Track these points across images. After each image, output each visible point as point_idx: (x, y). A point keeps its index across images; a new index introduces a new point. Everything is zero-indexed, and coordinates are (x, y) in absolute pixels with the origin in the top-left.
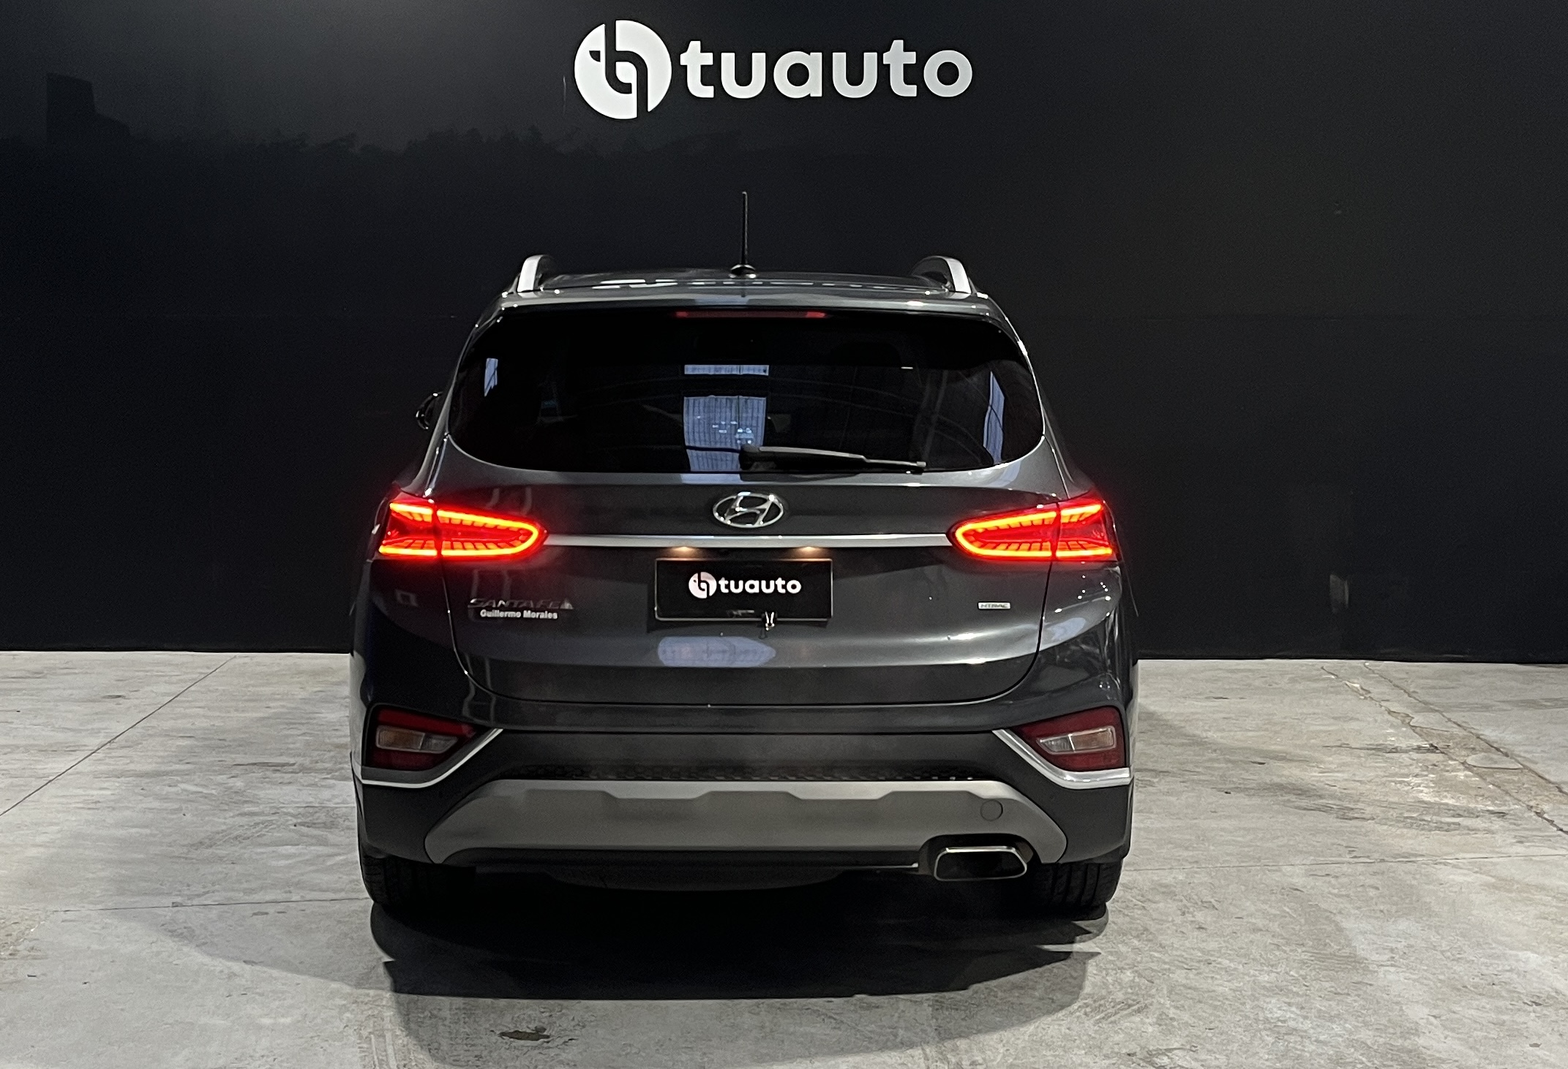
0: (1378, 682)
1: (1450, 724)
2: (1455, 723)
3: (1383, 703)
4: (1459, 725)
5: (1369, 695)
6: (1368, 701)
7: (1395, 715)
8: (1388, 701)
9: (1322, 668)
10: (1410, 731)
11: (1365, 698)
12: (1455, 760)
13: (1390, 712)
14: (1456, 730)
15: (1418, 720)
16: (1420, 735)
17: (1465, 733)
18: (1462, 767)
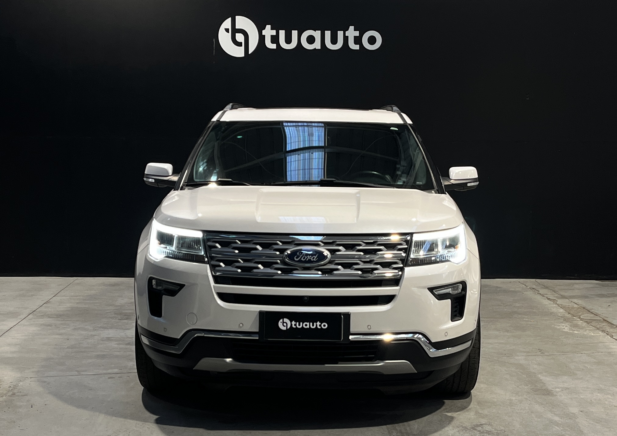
0: (542, 288)
1: (572, 303)
2: (574, 303)
3: (545, 295)
4: (576, 304)
5: (539, 292)
6: (539, 295)
7: (550, 300)
8: (547, 294)
9: (519, 282)
10: (557, 306)
11: (538, 294)
12: (576, 317)
13: (549, 299)
14: (576, 306)
15: (560, 301)
16: (561, 308)
17: (579, 306)
18: (579, 319)
